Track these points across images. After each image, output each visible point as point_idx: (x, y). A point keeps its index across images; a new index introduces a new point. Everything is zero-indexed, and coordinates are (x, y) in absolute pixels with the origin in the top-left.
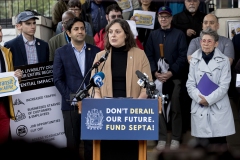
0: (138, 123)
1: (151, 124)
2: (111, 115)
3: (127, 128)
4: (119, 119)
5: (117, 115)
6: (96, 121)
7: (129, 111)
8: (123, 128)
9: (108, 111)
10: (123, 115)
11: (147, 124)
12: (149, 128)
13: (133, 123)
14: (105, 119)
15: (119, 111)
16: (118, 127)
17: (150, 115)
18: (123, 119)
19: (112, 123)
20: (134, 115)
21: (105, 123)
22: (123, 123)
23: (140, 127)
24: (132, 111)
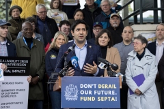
0: (104, 96)
1: (114, 96)
2: (84, 89)
3: (97, 99)
4: (90, 92)
5: (88, 89)
6: (73, 94)
7: (97, 86)
8: (93, 99)
9: (82, 86)
10: (93, 89)
11: (111, 96)
12: (113, 99)
13: (101, 96)
14: (79, 92)
15: (90, 86)
16: (89, 99)
17: (113, 89)
18: (93, 92)
19: (84, 95)
20: (101, 89)
21: (79, 95)
22: (93, 95)
23: (106, 98)
24: (100, 86)
